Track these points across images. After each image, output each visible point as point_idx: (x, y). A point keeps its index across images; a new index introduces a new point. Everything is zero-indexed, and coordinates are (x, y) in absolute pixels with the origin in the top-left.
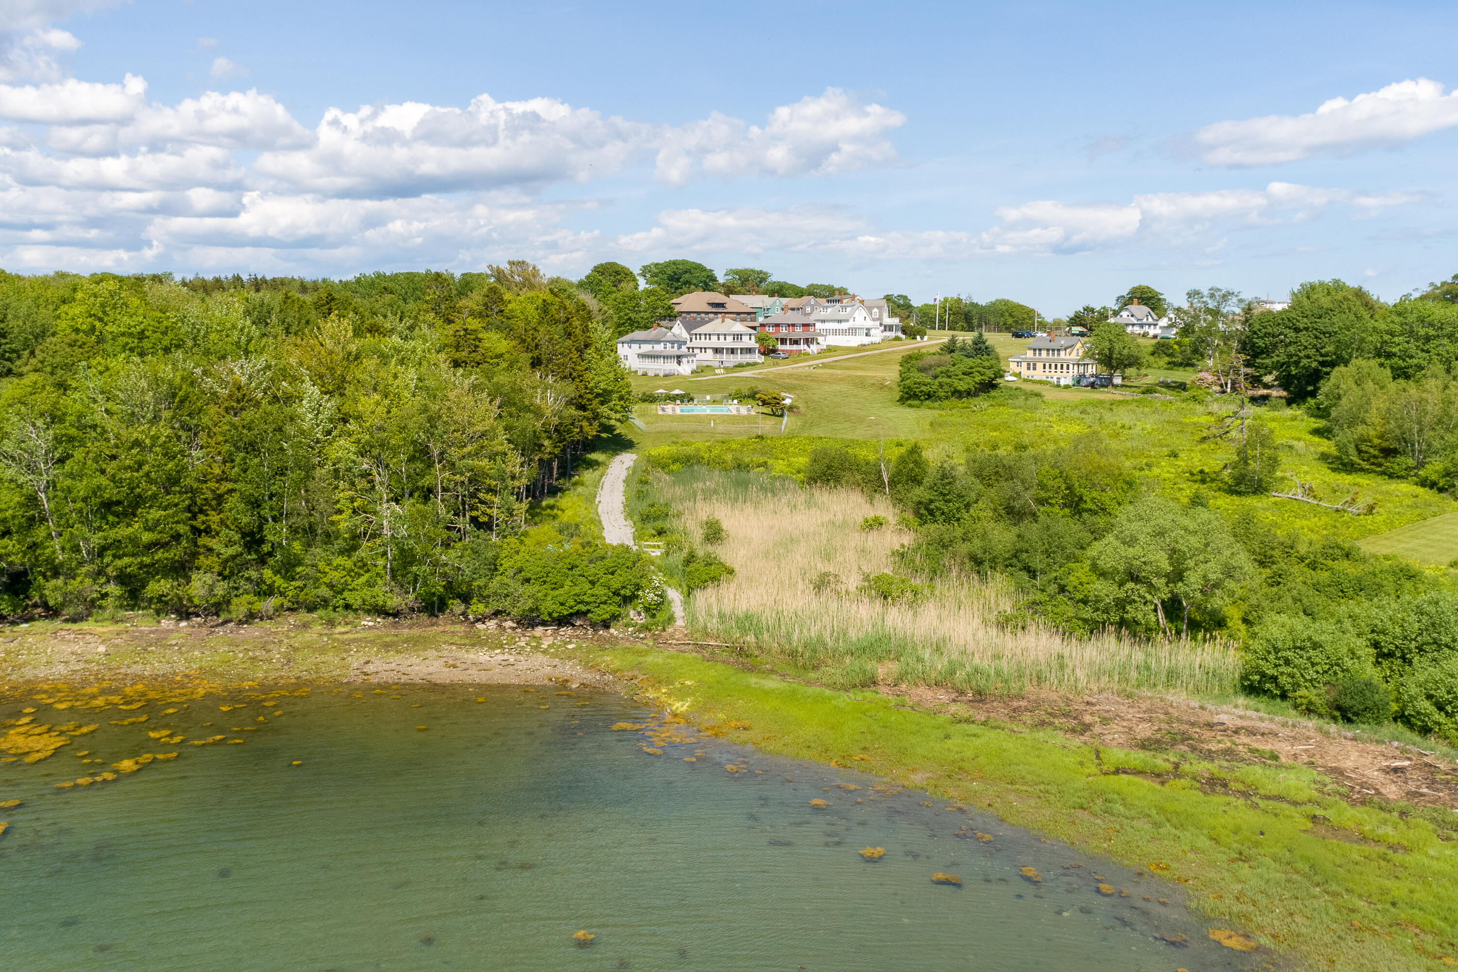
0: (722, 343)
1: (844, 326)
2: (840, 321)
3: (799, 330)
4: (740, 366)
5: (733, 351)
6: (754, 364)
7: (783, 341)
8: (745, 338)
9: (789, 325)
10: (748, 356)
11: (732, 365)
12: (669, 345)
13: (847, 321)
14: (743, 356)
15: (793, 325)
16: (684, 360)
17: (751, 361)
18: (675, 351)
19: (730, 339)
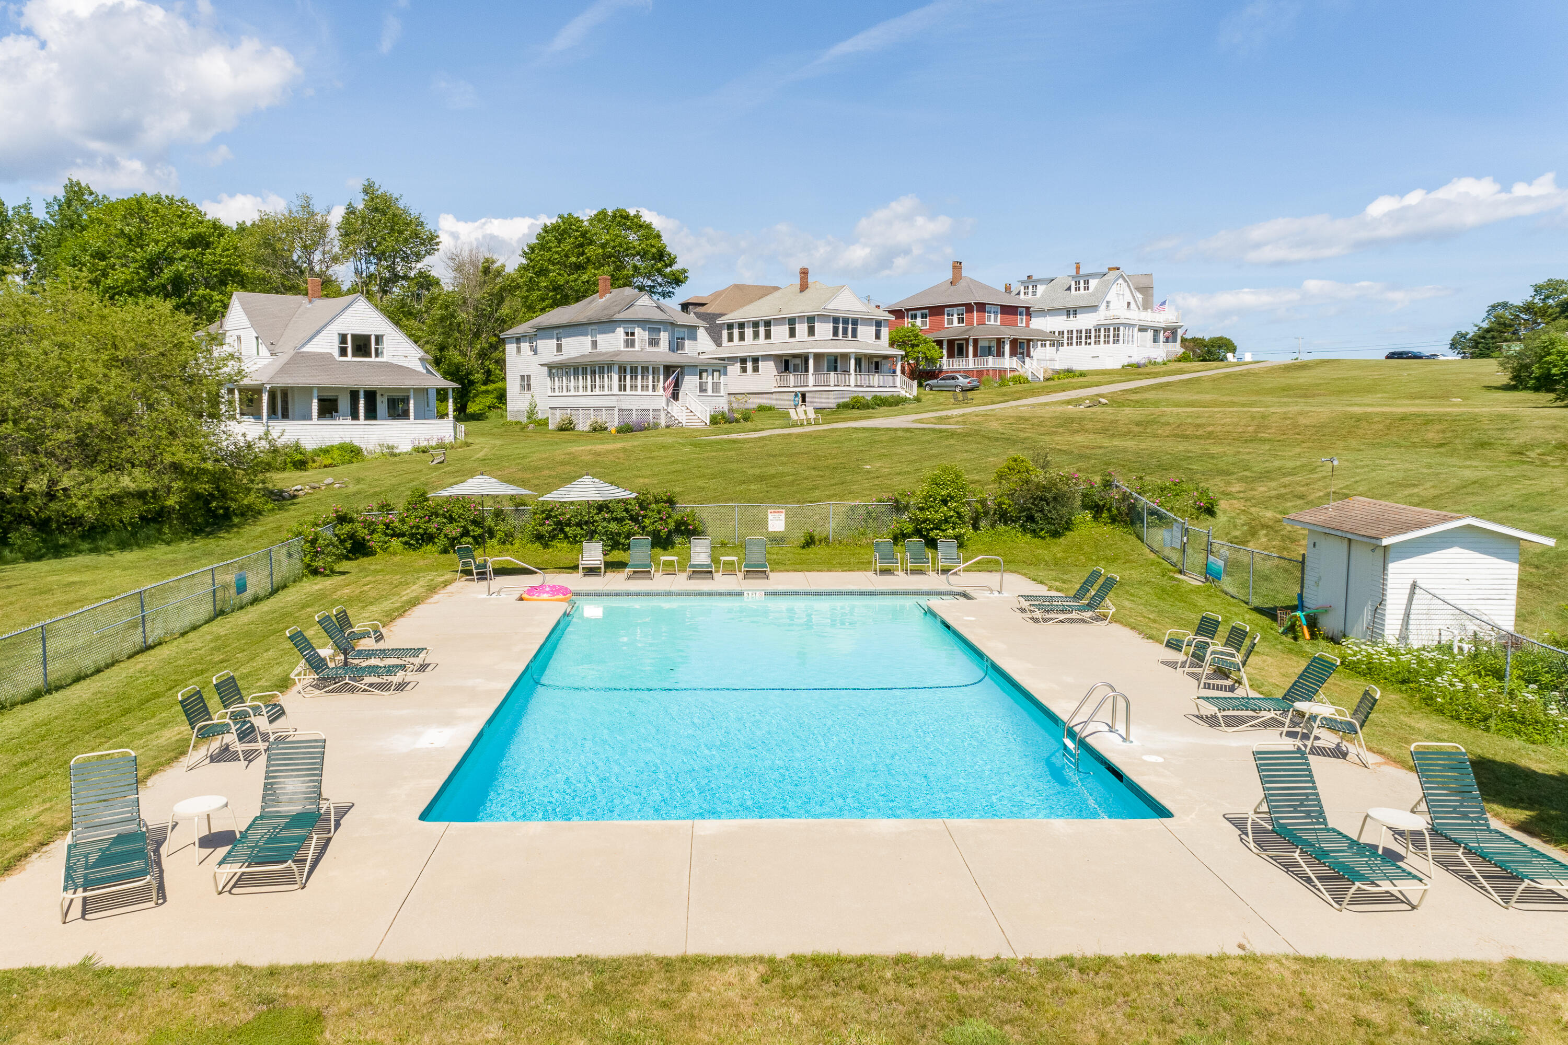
0: (802, 343)
1: (1085, 321)
2: (1072, 312)
3: (994, 321)
4: (857, 405)
5: (835, 363)
6: (894, 402)
7: (956, 348)
8: (866, 333)
9: (969, 308)
10: (876, 379)
11: (832, 402)
12: (641, 335)
13: (1093, 308)
14: (865, 379)
15: (981, 307)
16: (690, 382)
17: (886, 392)
18: (662, 352)
19: (824, 330)
